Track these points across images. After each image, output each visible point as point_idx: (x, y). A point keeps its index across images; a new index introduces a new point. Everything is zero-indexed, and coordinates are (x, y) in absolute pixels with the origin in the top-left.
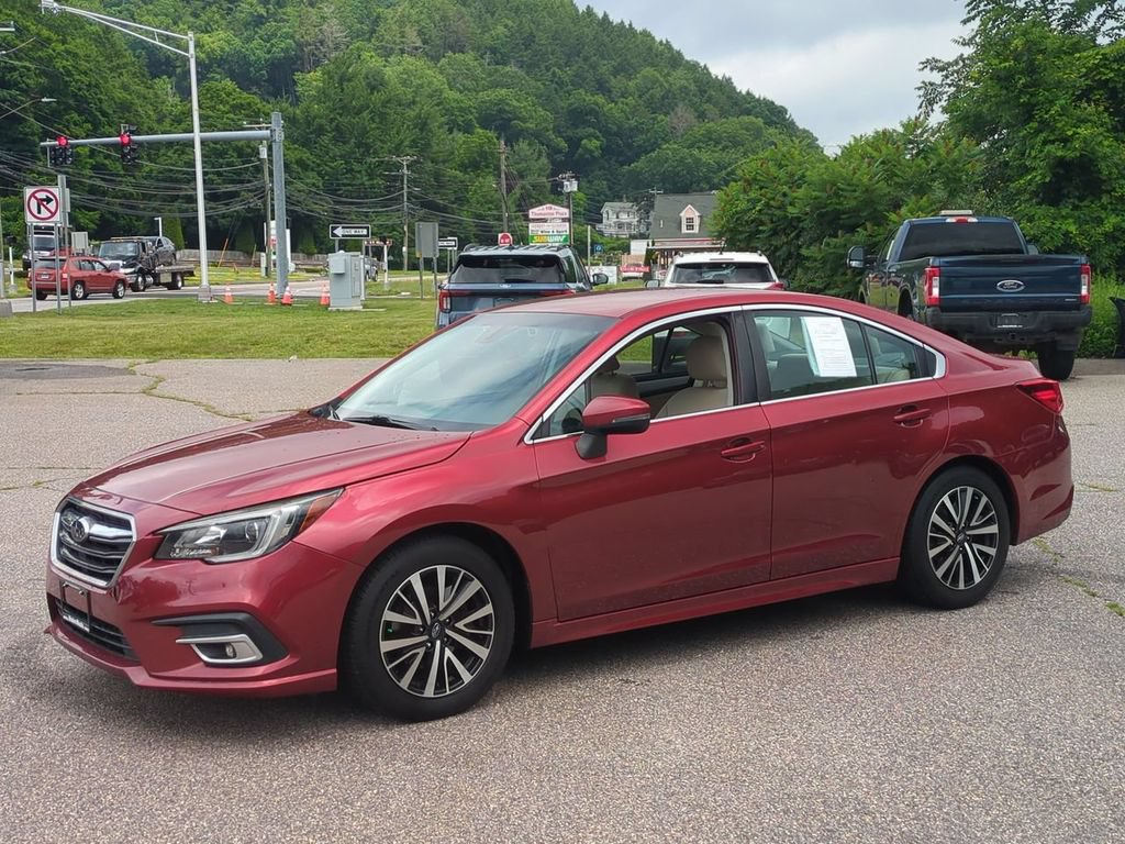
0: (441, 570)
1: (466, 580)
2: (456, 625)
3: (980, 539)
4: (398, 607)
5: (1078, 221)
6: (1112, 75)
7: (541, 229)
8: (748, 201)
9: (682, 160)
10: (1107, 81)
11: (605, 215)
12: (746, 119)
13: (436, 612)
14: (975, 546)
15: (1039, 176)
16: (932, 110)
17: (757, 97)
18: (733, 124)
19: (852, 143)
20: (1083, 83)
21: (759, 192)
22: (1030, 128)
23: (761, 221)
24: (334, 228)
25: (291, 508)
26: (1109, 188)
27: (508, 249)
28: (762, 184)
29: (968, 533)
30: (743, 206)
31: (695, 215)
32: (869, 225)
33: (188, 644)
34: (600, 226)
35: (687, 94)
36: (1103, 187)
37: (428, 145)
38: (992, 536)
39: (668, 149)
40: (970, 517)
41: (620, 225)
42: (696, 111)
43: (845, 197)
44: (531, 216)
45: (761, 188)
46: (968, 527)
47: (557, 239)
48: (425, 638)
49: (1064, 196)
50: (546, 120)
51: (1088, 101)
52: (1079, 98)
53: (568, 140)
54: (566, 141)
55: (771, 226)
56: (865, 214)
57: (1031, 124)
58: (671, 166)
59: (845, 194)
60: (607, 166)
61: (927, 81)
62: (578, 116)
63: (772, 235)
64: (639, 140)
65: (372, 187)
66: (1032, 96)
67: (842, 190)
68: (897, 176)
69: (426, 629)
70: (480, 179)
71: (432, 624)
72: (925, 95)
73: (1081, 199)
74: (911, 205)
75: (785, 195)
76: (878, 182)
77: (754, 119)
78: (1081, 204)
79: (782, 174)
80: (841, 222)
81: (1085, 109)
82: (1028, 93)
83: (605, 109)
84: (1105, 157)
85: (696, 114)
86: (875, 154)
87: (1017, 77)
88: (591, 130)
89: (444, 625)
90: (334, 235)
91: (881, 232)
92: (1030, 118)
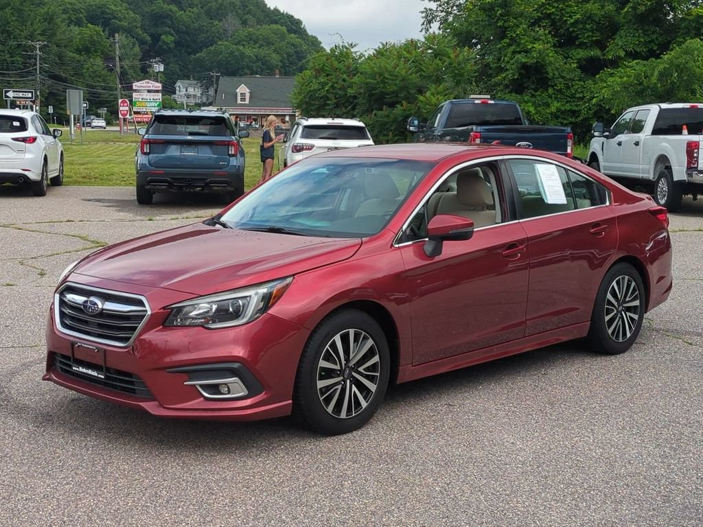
0: (352, 332)
1: (365, 338)
2: (359, 369)
3: (629, 309)
4: (328, 358)
5: (534, 104)
6: (554, 10)
7: (141, 97)
8: (319, 83)
9: (232, 53)
10: (550, 14)
11: (177, 88)
12: (274, 26)
13: (347, 360)
14: (628, 314)
15: (510, 74)
16: (430, 27)
17: (282, 12)
18: (265, 30)
19: (381, 47)
20: (536, 15)
21: (326, 78)
22: (505, 43)
23: (328, 97)
24: (6, 92)
25: (263, 290)
26: (553, 84)
27: (189, 111)
28: (327, 72)
29: (624, 305)
30: (315, 86)
31: (247, 91)
32: (404, 103)
33: (194, 385)
34: (174, 96)
35: (234, 8)
36: (549, 83)
37: (54, 34)
38: (636, 307)
39: (222, 45)
40: (625, 297)
41: (188, 96)
42: (240, 20)
43: (388, 84)
44: (134, 88)
45: (328, 75)
46: (625, 302)
47: (153, 104)
48: (342, 378)
49: (525, 88)
50: (135, 21)
51: (539, 26)
52: (533, 24)
53: (152, 35)
54: (150, 36)
55: (334, 101)
56: (402, 95)
57: (505, 40)
58: (225, 57)
59: (389, 81)
60: (178, 54)
61: (428, 8)
62: (158, 19)
63: (335, 108)
64: (202, 37)
65: (13, 62)
66: (505, 22)
67: (387, 79)
68: (422, 70)
69: (342, 372)
70: (91, 59)
71: (345, 369)
72: (426, 17)
73: (536, 90)
74: (433, 90)
75: (344, 80)
76: (411, 74)
77: (280, 27)
78: (536, 94)
79: (341, 66)
80: (385, 100)
81: (538, 31)
82: (503, 19)
83: (178, 15)
84: (550, 63)
85: (241, 22)
86: (408, 55)
87: (497, 9)
88: (168, 29)
89: (352, 369)
90: (7, 97)
91: (413, 108)
92: (503, 36)
